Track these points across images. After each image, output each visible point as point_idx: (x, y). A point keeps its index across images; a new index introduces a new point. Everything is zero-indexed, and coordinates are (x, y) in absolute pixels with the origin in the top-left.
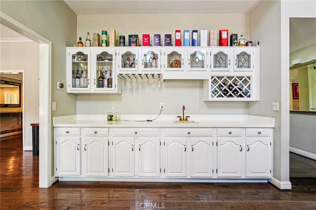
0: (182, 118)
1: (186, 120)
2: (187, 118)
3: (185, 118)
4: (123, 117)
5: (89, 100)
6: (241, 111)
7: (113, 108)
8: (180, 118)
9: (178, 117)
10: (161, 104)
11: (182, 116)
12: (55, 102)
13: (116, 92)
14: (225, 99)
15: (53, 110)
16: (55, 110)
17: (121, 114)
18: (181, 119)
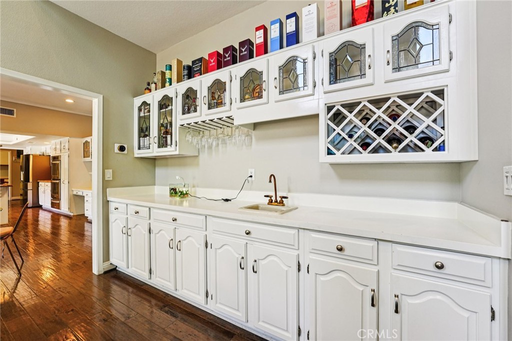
0: (274, 199)
1: (282, 203)
2: (283, 199)
3: (279, 199)
4: (201, 192)
5: (167, 165)
6: (435, 189)
7: (177, 177)
8: (269, 198)
9: (265, 196)
10: (250, 170)
11: (273, 194)
12: (111, 171)
13: (177, 153)
14: (366, 157)
15: (106, 179)
16: (111, 179)
17: (198, 187)
18: (271, 202)
